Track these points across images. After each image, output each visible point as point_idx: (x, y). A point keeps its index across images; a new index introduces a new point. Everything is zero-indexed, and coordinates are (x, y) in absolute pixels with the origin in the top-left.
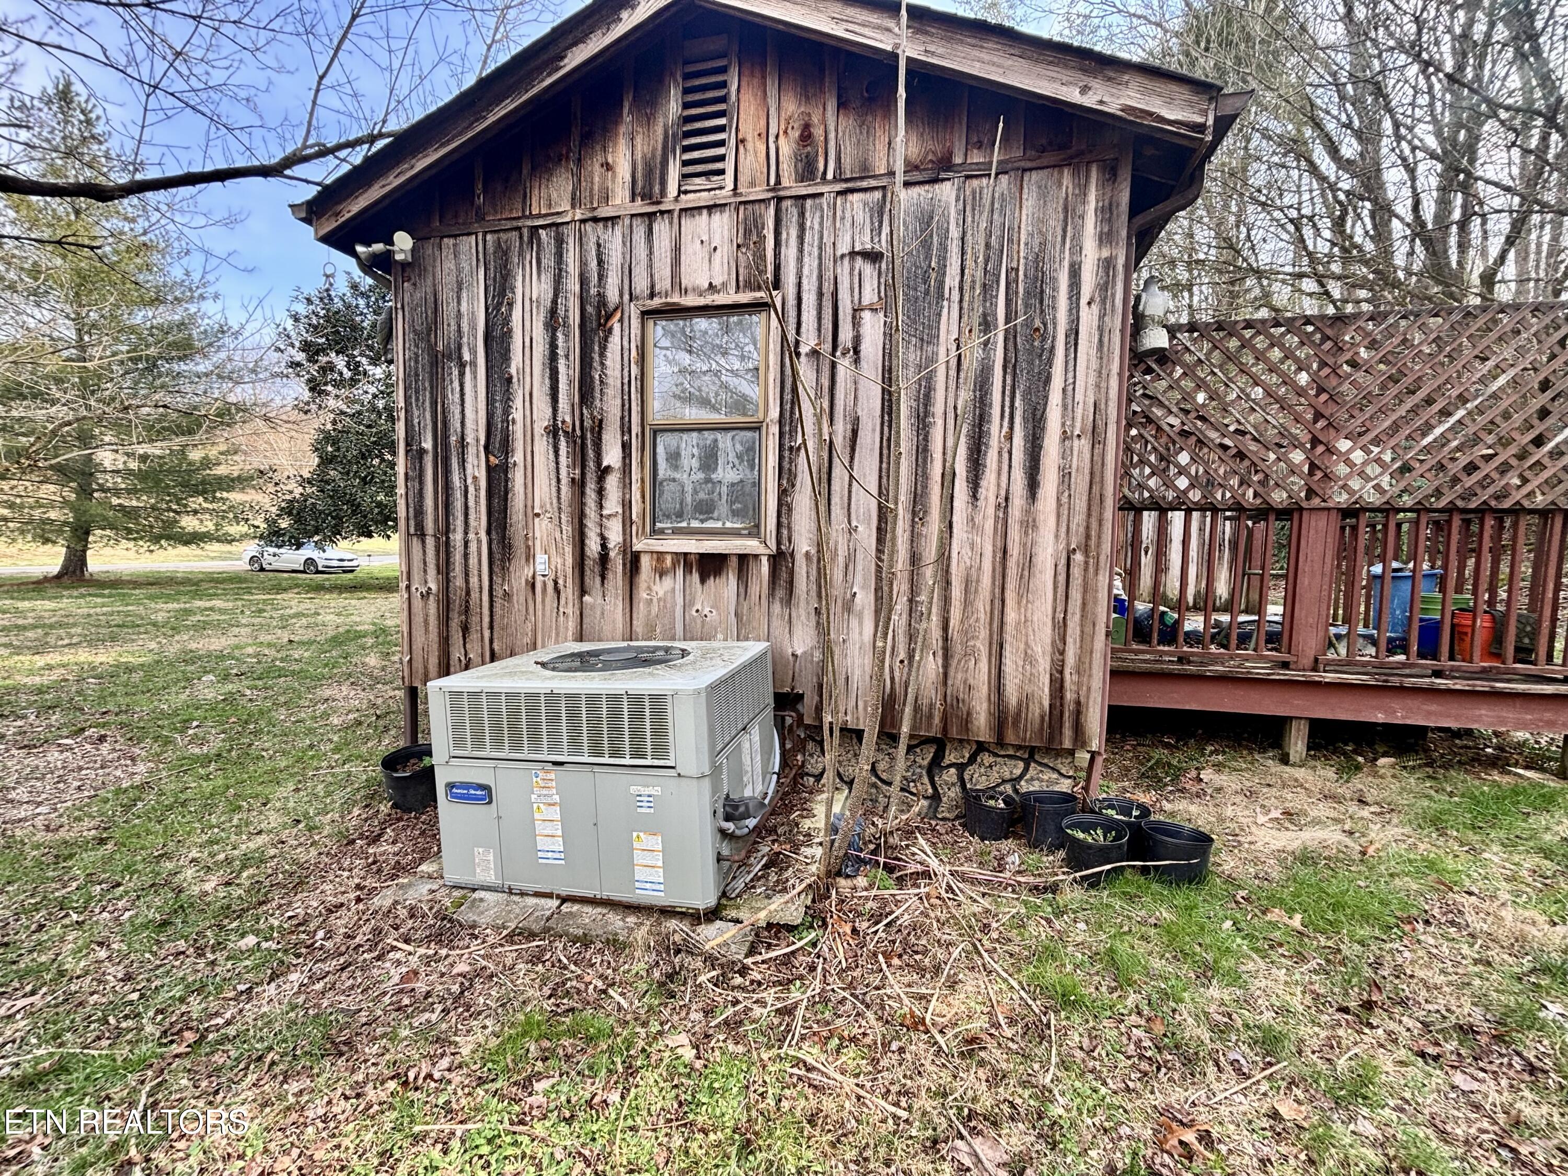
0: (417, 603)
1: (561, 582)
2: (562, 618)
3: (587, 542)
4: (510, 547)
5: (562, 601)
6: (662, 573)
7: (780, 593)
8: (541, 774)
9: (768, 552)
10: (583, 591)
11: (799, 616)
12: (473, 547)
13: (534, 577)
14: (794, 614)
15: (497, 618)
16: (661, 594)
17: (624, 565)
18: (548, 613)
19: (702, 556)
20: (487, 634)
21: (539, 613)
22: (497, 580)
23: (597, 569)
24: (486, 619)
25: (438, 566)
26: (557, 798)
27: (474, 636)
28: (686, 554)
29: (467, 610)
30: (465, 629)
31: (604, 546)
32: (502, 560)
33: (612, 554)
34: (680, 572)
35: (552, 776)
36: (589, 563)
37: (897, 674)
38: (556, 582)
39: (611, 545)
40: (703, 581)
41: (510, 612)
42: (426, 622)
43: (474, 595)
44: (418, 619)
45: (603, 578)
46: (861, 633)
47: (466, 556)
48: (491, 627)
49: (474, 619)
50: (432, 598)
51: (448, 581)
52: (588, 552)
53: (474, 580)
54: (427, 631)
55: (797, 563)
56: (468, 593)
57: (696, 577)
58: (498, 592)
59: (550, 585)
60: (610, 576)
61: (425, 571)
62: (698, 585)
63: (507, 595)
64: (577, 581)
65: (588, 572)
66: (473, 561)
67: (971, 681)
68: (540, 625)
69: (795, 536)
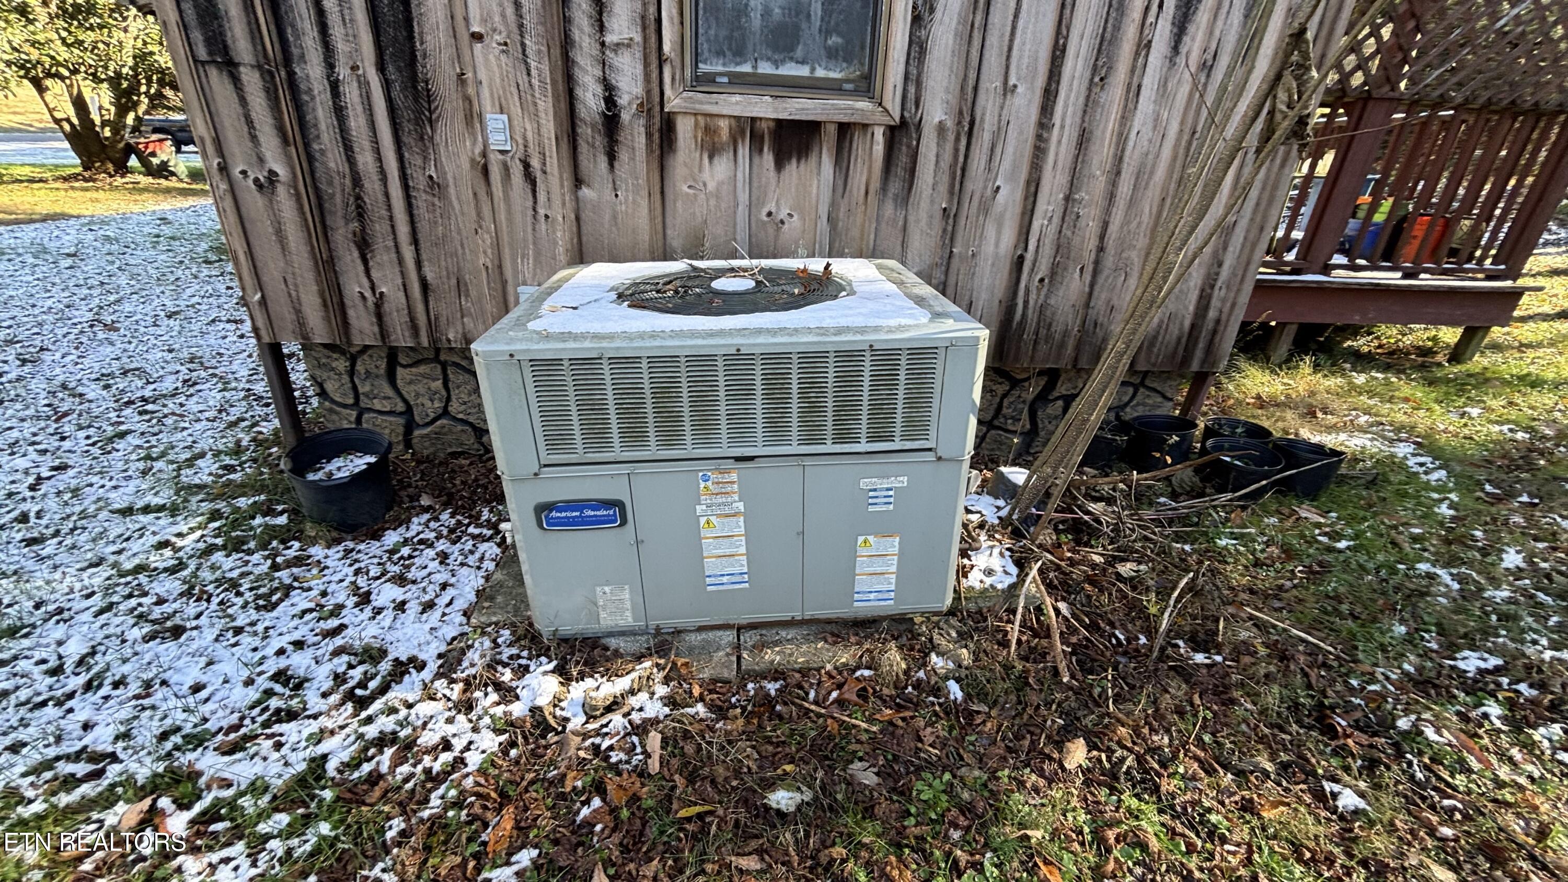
0: (254, 201)
1: (535, 163)
2: (542, 226)
3: (579, 92)
4: (430, 98)
5: (542, 197)
6: (713, 152)
7: (895, 186)
8: (713, 476)
9: (887, 120)
10: (578, 181)
11: (918, 221)
12: (351, 94)
13: (484, 155)
14: (911, 218)
15: (423, 227)
16: (711, 186)
17: (649, 135)
18: (518, 218)
19: (780, 124)
20: (408, 253)
21: (502, 216)
22: (414, 159)
23: (600, 141)
24: (403, 230)
25: (281, 129)
26: (741, 506)
27: (383, 258)
28: (753, 120)
29: (361, 213)
30: (364, 245)
31: (610, 101)
32: (418, 122)
33: (625, 116)
34: (744, 151)
35: (734, 476)
36: (585, 131)
37: (1033, 297)
38: (526, 165)
39: (622, 100)
40: (780, 164)
41: (446, 215)
42: (280, 233)
43: (371, 185)
44: (263, 229)
45: (612, 157)
46: (997, 245)
47: (339, 111)
48: (415, 242)
49: (379, 228)
50: (281, 190)
51: (311, 159)
52: (582, 112)
53: (365, 160)
54: (284, 248)
55: (924, 141)
56: (357, 181)
57: (768, 158)
58: (419, 181)
59: (517, 170)
60: (623, 155)
61: (254, 138)
62: (772, 173)
63: (436, 186)
64: (566, 163)
65: (583, 148)
66: (357, 123)
67: (1115, 302)
68: (505, 238)
69: (927, 97)
